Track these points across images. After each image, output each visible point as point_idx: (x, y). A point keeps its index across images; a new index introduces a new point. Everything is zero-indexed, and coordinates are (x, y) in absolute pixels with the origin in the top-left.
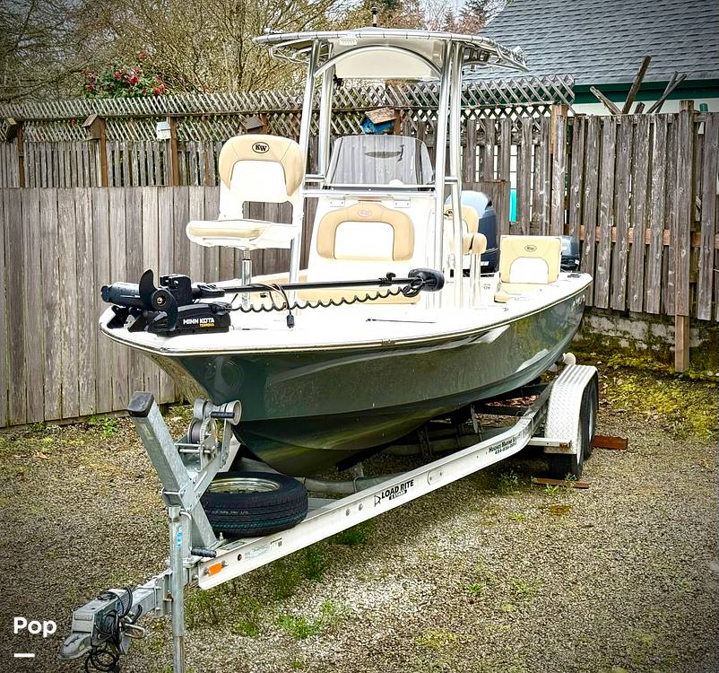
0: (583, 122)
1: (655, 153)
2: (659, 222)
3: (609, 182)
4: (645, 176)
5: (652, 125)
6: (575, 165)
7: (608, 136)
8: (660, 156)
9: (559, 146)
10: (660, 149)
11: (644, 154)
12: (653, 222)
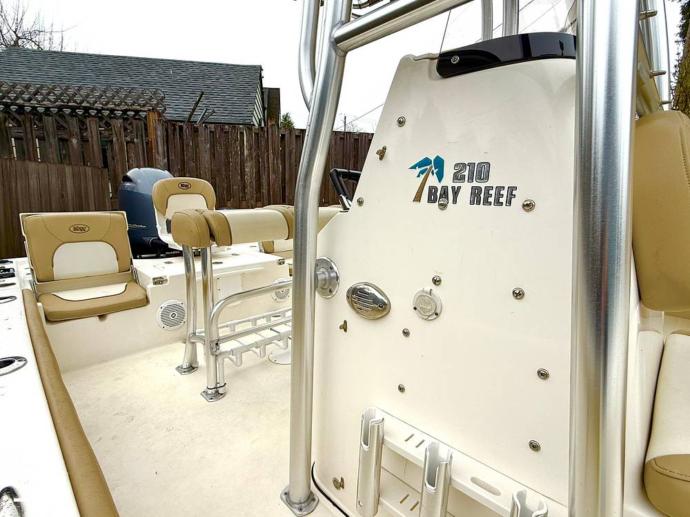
0: (177, 127)
1: (246, 152)
2: (252, 197)
3: (206, 170)
4: (239, 167)
5: (242, 133)
6: (172, 157)
7: (203, 139)
8: (250, 154)
9: (159, 143)
10: (250, 149)
11: (236, 153)
12: (248, 197)
